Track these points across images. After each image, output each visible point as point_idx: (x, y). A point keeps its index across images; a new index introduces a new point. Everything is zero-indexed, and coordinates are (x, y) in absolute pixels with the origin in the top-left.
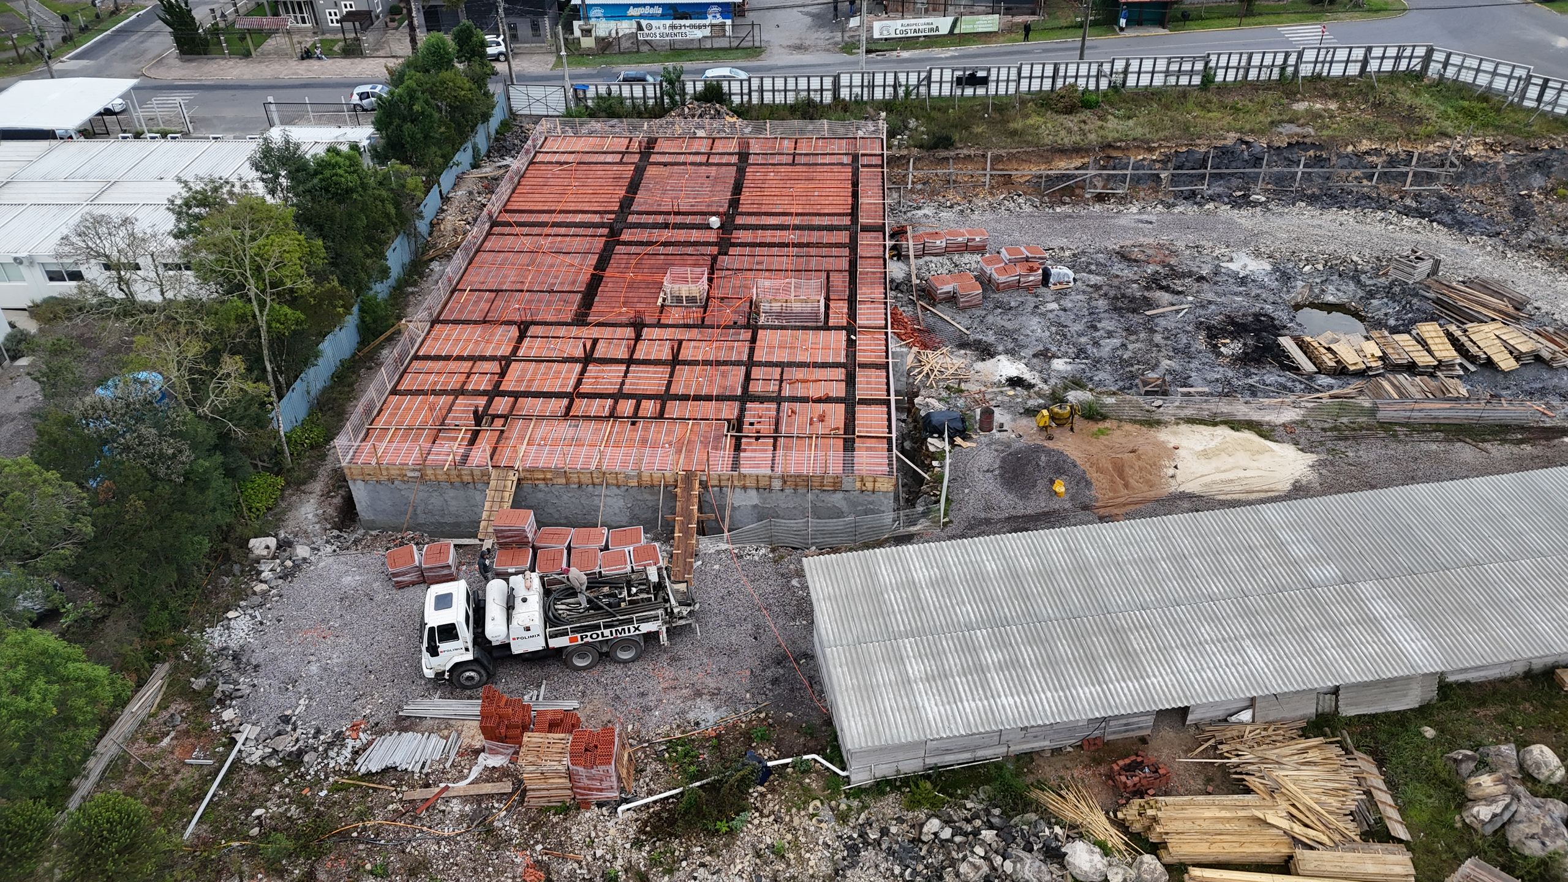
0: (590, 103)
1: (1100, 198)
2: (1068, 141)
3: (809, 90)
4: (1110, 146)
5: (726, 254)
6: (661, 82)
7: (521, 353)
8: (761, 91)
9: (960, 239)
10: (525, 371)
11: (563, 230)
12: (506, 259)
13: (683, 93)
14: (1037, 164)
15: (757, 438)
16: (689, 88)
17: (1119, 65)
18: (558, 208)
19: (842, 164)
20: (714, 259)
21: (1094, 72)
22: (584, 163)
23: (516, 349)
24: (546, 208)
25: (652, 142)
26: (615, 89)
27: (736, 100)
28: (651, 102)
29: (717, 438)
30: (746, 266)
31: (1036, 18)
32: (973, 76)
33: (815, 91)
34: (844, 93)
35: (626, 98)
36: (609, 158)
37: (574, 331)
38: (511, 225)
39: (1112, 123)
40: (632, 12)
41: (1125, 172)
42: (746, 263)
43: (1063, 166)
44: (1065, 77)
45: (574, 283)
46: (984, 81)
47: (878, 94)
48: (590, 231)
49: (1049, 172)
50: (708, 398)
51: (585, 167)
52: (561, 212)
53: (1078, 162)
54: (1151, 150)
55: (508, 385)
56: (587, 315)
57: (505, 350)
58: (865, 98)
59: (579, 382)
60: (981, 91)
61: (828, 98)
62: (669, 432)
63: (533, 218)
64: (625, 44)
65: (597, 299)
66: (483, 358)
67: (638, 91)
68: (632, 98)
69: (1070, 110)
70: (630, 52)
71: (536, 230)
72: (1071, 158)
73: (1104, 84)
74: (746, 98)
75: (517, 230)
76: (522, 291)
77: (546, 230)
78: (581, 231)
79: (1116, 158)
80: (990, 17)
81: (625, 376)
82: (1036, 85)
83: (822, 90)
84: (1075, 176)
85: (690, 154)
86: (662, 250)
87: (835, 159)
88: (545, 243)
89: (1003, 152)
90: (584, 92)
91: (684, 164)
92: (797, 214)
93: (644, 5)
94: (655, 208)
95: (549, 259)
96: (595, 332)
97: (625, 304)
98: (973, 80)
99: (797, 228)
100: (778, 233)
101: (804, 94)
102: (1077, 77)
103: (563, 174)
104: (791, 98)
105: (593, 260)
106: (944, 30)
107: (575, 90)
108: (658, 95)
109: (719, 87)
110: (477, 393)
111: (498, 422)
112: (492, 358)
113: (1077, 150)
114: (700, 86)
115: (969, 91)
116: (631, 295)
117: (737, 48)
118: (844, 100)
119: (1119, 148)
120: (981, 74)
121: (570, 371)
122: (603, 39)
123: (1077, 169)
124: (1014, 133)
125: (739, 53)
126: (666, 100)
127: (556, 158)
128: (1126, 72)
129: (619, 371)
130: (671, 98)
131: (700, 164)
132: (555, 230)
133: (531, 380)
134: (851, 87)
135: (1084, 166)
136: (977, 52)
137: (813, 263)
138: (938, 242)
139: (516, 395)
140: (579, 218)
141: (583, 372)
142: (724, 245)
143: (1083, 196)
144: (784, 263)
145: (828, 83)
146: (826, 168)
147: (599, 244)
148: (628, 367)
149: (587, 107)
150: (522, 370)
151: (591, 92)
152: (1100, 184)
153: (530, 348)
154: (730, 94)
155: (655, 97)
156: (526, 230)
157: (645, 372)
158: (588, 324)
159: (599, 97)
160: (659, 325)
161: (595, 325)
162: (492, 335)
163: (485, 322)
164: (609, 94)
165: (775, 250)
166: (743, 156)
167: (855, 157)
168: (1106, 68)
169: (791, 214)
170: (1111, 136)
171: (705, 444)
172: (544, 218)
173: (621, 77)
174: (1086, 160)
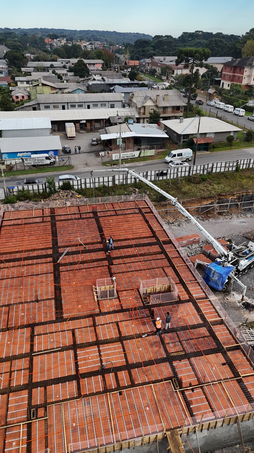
0: (15, 193)
1: (220, 214)
2: (206, 194)
3: (104, 182)
4: (220, 195)
5: (113, 264)
6: (45, 183)
7: (36, 349)
8: (85, 183)
9: (191, 239)
10: (42, 362)
11: (30, 262)
12: (7, 284)
13: (54, 186)
14: (197, 204)
15: (193, 390)
16: (57, 184)
17: (210, 165)
18: (24, 249)
19: (135, 213)
20: (109, 269)
21: (202, 168)
22: (27, 224)
23: (32, 346)
24: (17, 250)
25: (52, 210)
26: (26, 187)
27: (76, 187)
28: (41, 191)
29: (171, 394)
30: (125, 270)
31: (164, 150)
32: (162, 173)
33: (106, 182)
34: (117, 182)
35: (30, 190)
36: (38, 220)
37: (59, 326)
38: (4, 263)
39: (216, 186)
40: (19, 155)
41: (228, 204)
42: (123, 268)
43: (205, 203)
44: (193, 171)
45: (47, 293)
46: (166, 174)
47: (129, 182)
48: (44, 260)
49: (202, 206)
50: (150, 363)
51: (28, 226)
52: (25, 251)
53: (210, 202)
54: (234, 195)
55: (37, 378)
56: (62, 313)
57: (26, 349)
58: (124, 183)
59: (77, 366)
60: (165, 178)
61: (111, 184)
62: (144, 396)
63: (13, 256)
64: (19, 167)
65: (63, 302)
66: (15, 358)
67: (35, 187)
68: (33, 190)
69: (199, 183)
70: (21, 170)
71: (17, 263)
72: (208, 200)
73: (205, 172)
74: (79, 187)
75: (7, 264)
76: (22, 303)
77: (22, 263)
78: (39, 261)
79: (222, 199)
80: (152, 151)
81: (100, 355)
82: (183, 175)
83: (108, 181)
84: (209, 207)
85: (72, 214)
86: (82, 266)
87: (132, 211)
88: (24, 270)
89: (185, 200)
90: (13, 189)
91: (72, 219)
92: (133, 239)
93: (24, 152)
94: (68, 244)
95: (29, 280)
96: (71, 325)
97: (78, 302)
98: (162, 174)
99: (136, 246)
100: (129, 250)
101: (101, 184)
102: (197, 170)
103: (19, 230)
104: (97, 185)
105: (51, 277)
106: (137, 156)
107: (9, 189)
108: (44, 188)
109: (69, 183)
110: (19, 389)
111: (41, 412)
112: (21, 357)
113: (210, 198)
114: (61, 183)
115: (161, 178)
116: (79, 296)
117: (63, 166)
118: (117, 184)
119: (223, 195)
120: (165, 172)
121: (68, 357)
122: (8, 165)
123: (210, 204)
124: (185, 193)
125: (65, 168)
126: (48, 190)
127: (12, 222)
128: (212, 168)
129: (94, 352)
130: (50, 189)
131: (78, 219)
132: (26, 262)
133: (49, 369)
134: (119, 179)
135: (212, 203)
136: (151, 163)
137: (154, 265)
138: (184, 242)
139: (45, 384)
140: (35, 254)
141: (76, 356)
142: (110, 260)
143: (214, 214)
144: (142, 265)
145: (111, 179)
146: (131, 216)
147: (50, 267)
148: (99, 347)
149: (14, 195)
150: (41, 362)
151: (16, 189)
152: (218, 209)
153: (40, 343)
154: (73, 186)
155: (43, 189)
156: (11, 264)
157: (110, 349)
158: (66, 320)
159: (19, 191)
160: (101, 314)
161: (69, 320)
162: (16, 338)
163: (8, 329)
164: (24, 189)
165: (133, 259)
166: (95, 213)
167: (139, 209)
168: (206, 167)
169: (129, 239)
170: (219, 191)
171: (167, 401)
172: (18, 256)
173: (25, 181)
174: (213, 201)
